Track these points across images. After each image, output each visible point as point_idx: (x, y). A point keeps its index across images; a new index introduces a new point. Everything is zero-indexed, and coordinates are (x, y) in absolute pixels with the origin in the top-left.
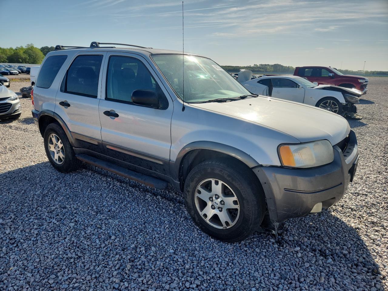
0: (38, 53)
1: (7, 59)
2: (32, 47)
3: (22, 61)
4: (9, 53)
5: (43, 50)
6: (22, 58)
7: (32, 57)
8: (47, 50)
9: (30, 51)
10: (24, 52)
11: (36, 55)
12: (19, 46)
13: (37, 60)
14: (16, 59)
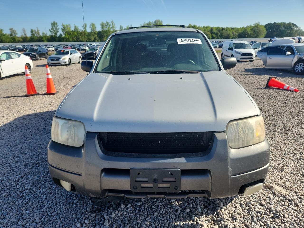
0: (261, 29)
1: (237, 36)
2: (258, 25)
3: (248, 36)
4: (240, 31)
5: (267, 26)
6: (248, 34)
7: (256, 32)
8: (270, 26)
9: (256, 28)
10: (251, 30)
11: (260, 31)
12: (249, 25)
13: (259, 35)
14: (243, 35)
